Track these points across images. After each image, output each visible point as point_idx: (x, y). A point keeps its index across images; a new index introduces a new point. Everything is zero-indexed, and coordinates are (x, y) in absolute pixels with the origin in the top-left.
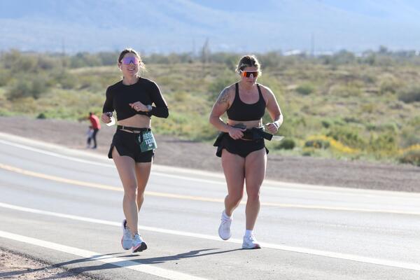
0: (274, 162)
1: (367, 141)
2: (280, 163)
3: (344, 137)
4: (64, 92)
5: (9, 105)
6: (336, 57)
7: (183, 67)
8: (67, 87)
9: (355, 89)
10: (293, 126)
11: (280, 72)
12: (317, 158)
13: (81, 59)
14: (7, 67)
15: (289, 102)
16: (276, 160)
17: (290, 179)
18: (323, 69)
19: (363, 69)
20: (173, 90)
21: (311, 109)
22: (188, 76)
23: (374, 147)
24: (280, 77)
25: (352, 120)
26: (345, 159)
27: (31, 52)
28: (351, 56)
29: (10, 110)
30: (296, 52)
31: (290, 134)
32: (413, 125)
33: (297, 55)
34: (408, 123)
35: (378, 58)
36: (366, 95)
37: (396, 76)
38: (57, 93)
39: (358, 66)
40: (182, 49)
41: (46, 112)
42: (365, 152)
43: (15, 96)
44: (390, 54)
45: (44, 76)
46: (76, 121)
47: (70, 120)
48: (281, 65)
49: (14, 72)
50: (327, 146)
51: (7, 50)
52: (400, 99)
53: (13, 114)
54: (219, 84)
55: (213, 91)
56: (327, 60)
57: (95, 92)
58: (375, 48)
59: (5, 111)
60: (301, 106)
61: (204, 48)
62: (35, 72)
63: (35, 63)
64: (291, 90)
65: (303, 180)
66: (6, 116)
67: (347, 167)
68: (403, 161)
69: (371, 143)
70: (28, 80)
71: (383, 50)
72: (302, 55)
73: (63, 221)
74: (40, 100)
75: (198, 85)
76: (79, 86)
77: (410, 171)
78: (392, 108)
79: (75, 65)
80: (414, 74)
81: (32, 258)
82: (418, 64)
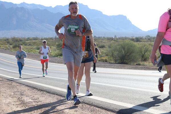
5: (13, 49)
7: (51, 41)
8: (25, 45)
13: (28, 39)
14: (13, 41)
27: (18, 37)
37: (98, 42)
40: (51, 37)
44: (96, 37)
45: (21, 43)
49: (14, 42)
52: (99, 47)
53: (14, 51)
55: (57, 46)
57: (32, 46)
59: (12, 50)
62: (19, 42)
63: (19, 40)
70: (17, 44)
75: (54, 44)
76: (28, 45)
77: (101, 63)
79: (27, 40)
80: (102, 42)
81: (18, 83)
82: (103, 40)
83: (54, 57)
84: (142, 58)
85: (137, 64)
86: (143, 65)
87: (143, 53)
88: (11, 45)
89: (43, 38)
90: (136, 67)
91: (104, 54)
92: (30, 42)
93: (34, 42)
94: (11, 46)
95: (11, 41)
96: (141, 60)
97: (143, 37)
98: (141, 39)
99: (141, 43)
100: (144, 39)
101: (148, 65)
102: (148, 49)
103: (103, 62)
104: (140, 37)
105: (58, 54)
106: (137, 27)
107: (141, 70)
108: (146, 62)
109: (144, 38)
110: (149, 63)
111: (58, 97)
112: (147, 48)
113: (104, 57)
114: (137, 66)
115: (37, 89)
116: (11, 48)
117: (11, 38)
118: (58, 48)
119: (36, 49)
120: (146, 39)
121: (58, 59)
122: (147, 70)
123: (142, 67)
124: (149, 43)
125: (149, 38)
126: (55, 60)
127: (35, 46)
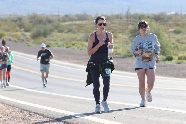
0: (163, 67)
2: (165, 68)
4: (59, 34)
5: (32, 41)
7: (117, 21)
8: (59, 32)
10: (172, 49)
11: (165, 23)
12: (184, 65)
13: (67, 18)
14: (31, 22)
15: (170, 38)
16: (163, 66)
17: (170, 75)
21: (181, 41)
22: (120, 25)
24: (165, 25)
27: (43, 14)
29: (33, 43)
30: (173, 13)
31: (171, 54)
33: (174, 14)
38: (56, 34)
40: (117, 12)
41: (50, 44)
43: (35, 37)
45: (49, 26)
46: (65, 48)
47: (62, 47)
48: (165, 19)
49: (35, 24)
51: (31, 14)
53: (34, 45)
54: (135, 29)
55: (131, 33)
57: (74, 34)
59: (30, 44)
60: (176, 39)
61: (127, 12)
62: (45, 24)
63: (45, 20)
64: (171, 32)
65: (177, 76)
66: (31, 46)
70: (42, 29)
72: (176, 14)
73: (59, 97)
74: (47, 38)
75: (125, 30)
76: (66, 31)
79: (64, 21)
81: (44, 116)
83: (124, 57)
88: (26, 31)
92: (69, 25)
94: (28, 34)
95: (27, 22)
116: (27, 38)
117: (28, 15)
118: (132, 38)
119: (84, 41)
126: (125, 65)
127: (82, 32)
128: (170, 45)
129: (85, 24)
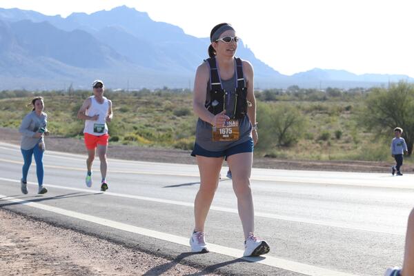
1: (157, 137)
3: (145, 135)
6: (140, 92)
7: (59, 98)
9: (151, 109)
10: (118, 129)
12: (131, 146)
13: (4, 94)
17: (116, 157)
18: (134, 99)
19: (155, 98)
20: (54, 110)
21: (128, 120)
22: (62, 103)
23: (161, 140)
25: (149, 126)
26: (146, 146)
28: (149, 91)
30: (119, 89)
31: (116, 134)
32: (182, 128)
33: (120, 91)
34: (179, 127)
35: (163, 93)
36: (157, 112)
37: (173, 102)
39: (153, 97)
40: (58, 89)
42: (156, 143)
44: (169, 90)
46: (2, 127)
50: (136, 139)
52: (175, 114)
55: (73, 111)
56: (136, 94)
57: (12, 112)
58: (161, 87)
60: (122, 118)
61: (70, 88)
64: (117, 110)
65: (123, 158)
67: (146, 150)
68: (176, 147)
69: (159, 138)
71: (165, 88)
72: (123, 91)
75: (67, 107)
76: (4, 108)
77: (179, 152)
78: (171, 119)
79: (1, 97)
80: (182, 101)
82: (184, 96)
83: (65, 137)
84: (280, 141)
85: (269, 154)
86: (283, 157)
87: (283, 129)
89: (40, 92)
90: (264, 163)
91: (186, 131)
92: (7, 102)
93: (17, 101)
96: (278, 146)
97: (281, 90)
98: (277, 93)
99: (277, 103)
100: (285, 95)
101: (294, 158)
102: (294, 118)
103: (186, 149)
104: (275, 89)
105: (75, 132)
106: (267, 66)
107: (278, 168)
108: (290, 150)
109: (284, 92)
110: (297, 152)
111: (76, 234)
112: (293, 115)
113: (187, 137)
114: (269, 160)
115: (25, 216)
118: (74, 117)
120: (289, 94)
121: (77, 143)
122: (293, 169)
123: (281, 161)
124: (298, 103)
125: (297, 91)
126: (68, 146)
127: (20, 110)
128: (115, 124)
129: (24, 101)
